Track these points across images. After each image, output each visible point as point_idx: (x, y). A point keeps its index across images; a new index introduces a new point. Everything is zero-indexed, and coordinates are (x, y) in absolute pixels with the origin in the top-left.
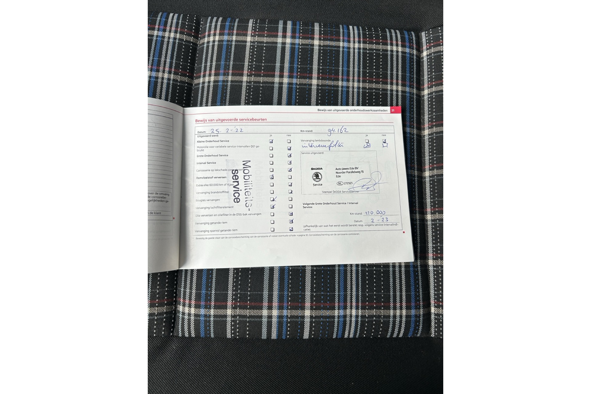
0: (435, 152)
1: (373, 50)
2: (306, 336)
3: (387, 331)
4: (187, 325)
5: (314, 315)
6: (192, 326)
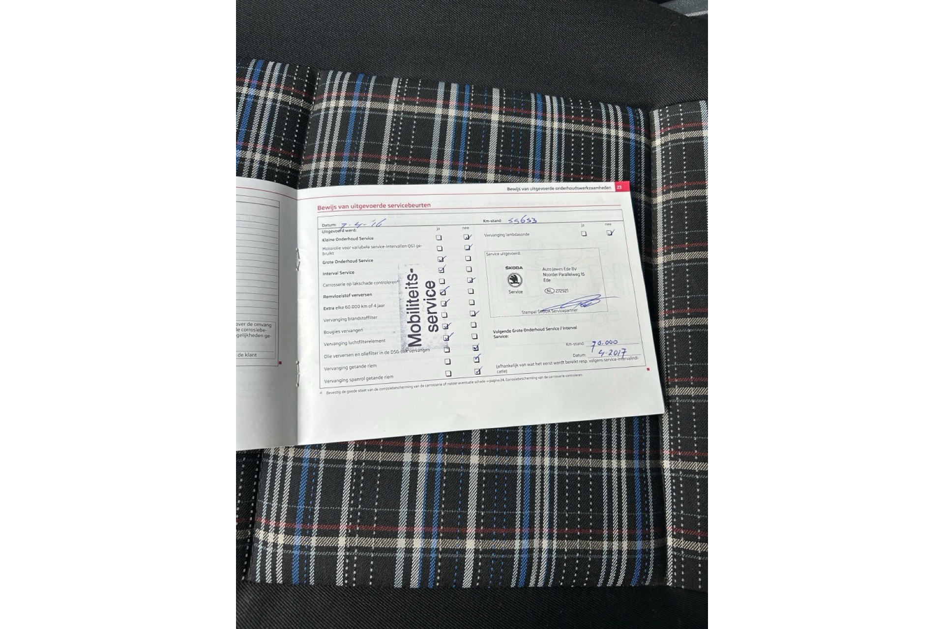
0: (673, 290)
1: (579, 132)
2: (467, 583)
3: (598, 576)
4: (271, 563)
5: (480, 547)
6: (279, 565)
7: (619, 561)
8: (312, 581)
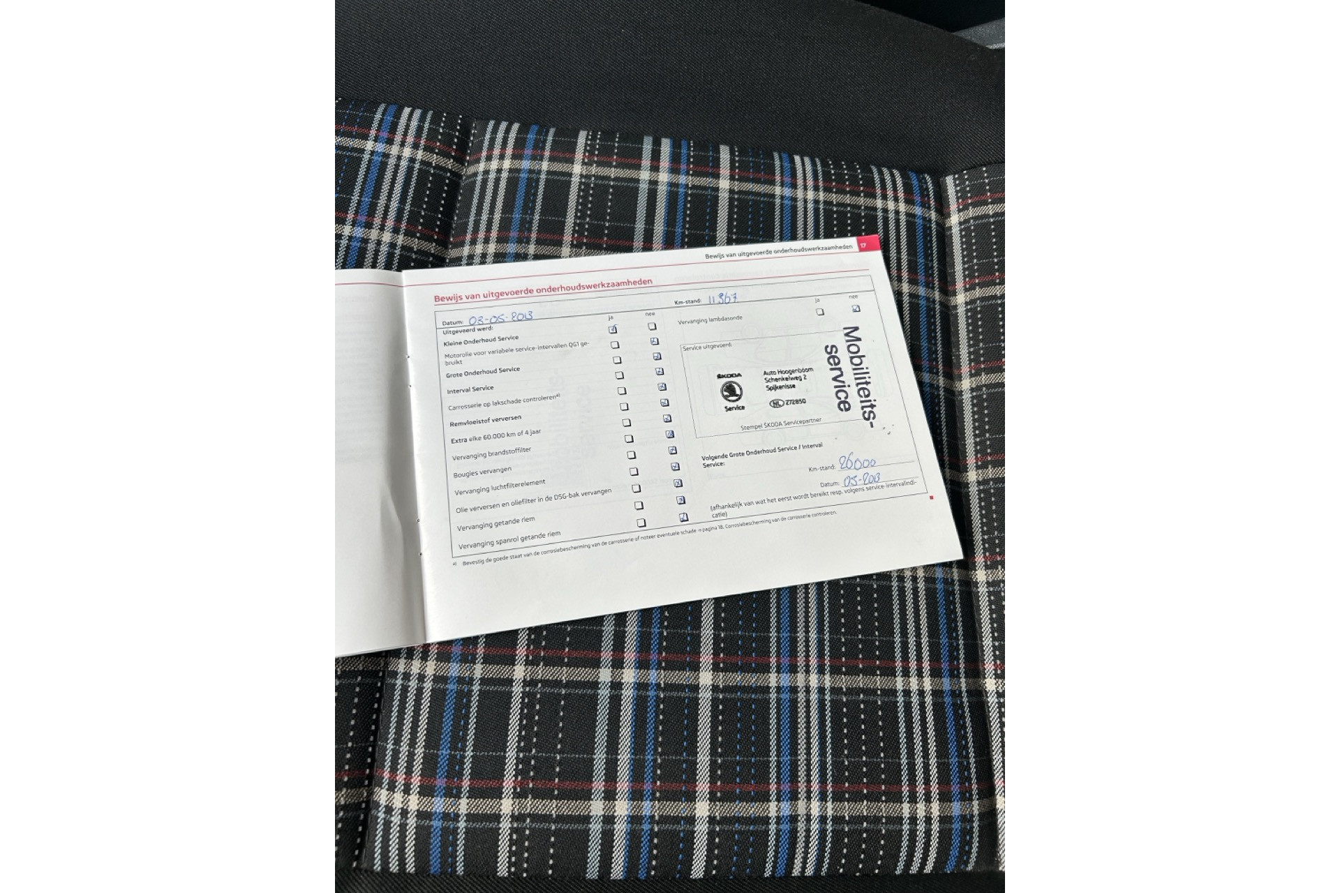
0: (987, 427)
1: (845, 205)
2: (698, 870)
3: (896, 858)
4: (398, 840)
5: (717, 814)
6: (410, 844)
7: (928, 833)
8: (460, 869)
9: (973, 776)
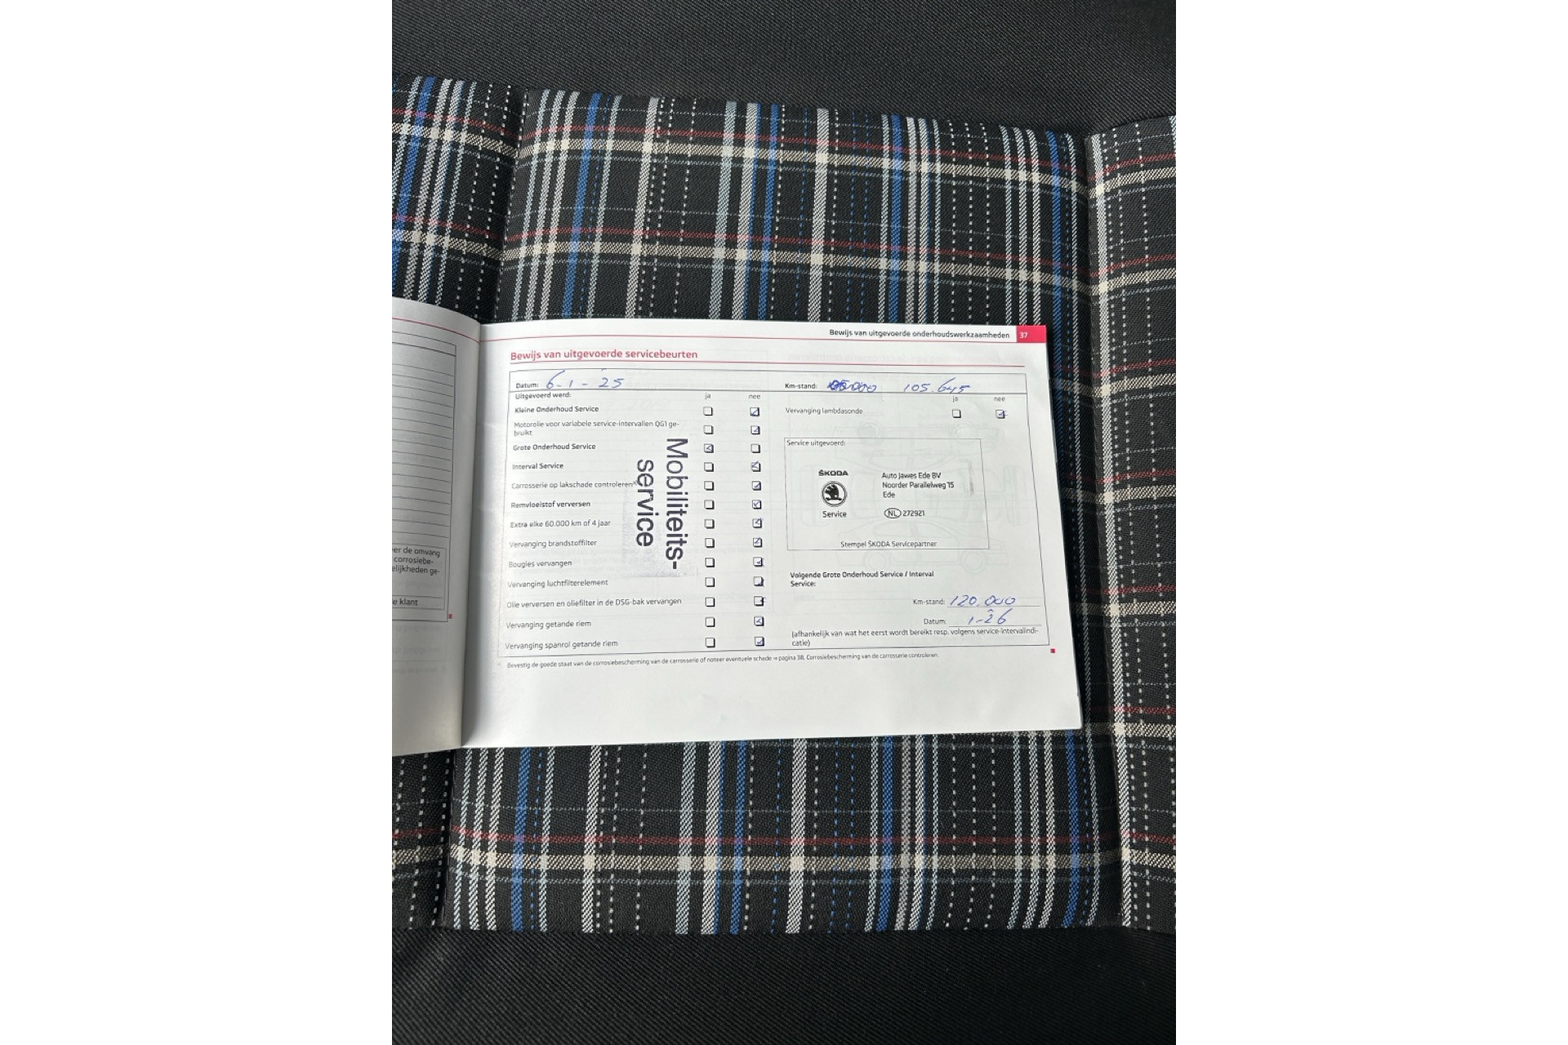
0: (1128, 441)
1: (966, 178)
2: (793, 925)
3: (1008, 911)
4: (477, 898)
5: (813, 869)
6: (490, 901)
7: (1042, 887)
8: (543, 926)
9: (1095, 827)
